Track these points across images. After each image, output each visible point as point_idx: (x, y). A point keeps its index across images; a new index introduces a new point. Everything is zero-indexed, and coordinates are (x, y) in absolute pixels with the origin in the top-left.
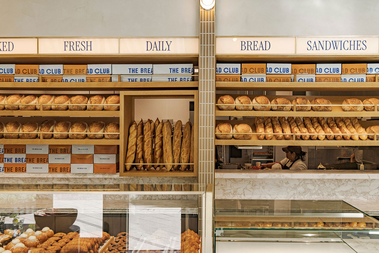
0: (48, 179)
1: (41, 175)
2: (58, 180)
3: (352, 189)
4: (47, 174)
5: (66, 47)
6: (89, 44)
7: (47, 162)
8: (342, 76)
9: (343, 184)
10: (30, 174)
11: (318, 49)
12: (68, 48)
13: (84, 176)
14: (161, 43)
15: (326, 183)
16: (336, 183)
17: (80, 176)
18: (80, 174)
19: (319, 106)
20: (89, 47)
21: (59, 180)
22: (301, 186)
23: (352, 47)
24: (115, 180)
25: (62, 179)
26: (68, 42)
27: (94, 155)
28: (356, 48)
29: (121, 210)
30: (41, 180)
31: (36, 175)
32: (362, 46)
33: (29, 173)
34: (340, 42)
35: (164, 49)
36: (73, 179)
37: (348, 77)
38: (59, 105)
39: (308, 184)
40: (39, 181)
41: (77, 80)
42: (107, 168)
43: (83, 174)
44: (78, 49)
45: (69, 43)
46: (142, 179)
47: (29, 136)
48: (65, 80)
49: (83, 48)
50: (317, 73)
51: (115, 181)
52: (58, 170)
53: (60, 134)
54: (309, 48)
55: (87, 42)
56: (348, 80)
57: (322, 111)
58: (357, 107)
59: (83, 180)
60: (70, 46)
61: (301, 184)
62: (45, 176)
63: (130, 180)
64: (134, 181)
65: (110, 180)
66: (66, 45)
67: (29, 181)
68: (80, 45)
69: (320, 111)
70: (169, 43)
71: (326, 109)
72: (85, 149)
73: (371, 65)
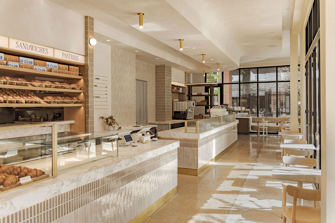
3: (33, 133)
8: (34, 66)
9: (28, 130)
11: (22, 48)
15: (18, 131)
16: (24, 130)
19: (22, 83)
22: (3, 134)
23: (41, 51)
28: (43, 52)
32: (46, 51)
34: (35, 47)
37: (37, 67)
39: (7, 132)
50: (20, 62)
54: (17, 46)
56: (37, 69)
57: (24, 86)
58: (42, 85)
61: (2, 133)
69: (23, 86)
71: (26, 85)
73: (48, 63)
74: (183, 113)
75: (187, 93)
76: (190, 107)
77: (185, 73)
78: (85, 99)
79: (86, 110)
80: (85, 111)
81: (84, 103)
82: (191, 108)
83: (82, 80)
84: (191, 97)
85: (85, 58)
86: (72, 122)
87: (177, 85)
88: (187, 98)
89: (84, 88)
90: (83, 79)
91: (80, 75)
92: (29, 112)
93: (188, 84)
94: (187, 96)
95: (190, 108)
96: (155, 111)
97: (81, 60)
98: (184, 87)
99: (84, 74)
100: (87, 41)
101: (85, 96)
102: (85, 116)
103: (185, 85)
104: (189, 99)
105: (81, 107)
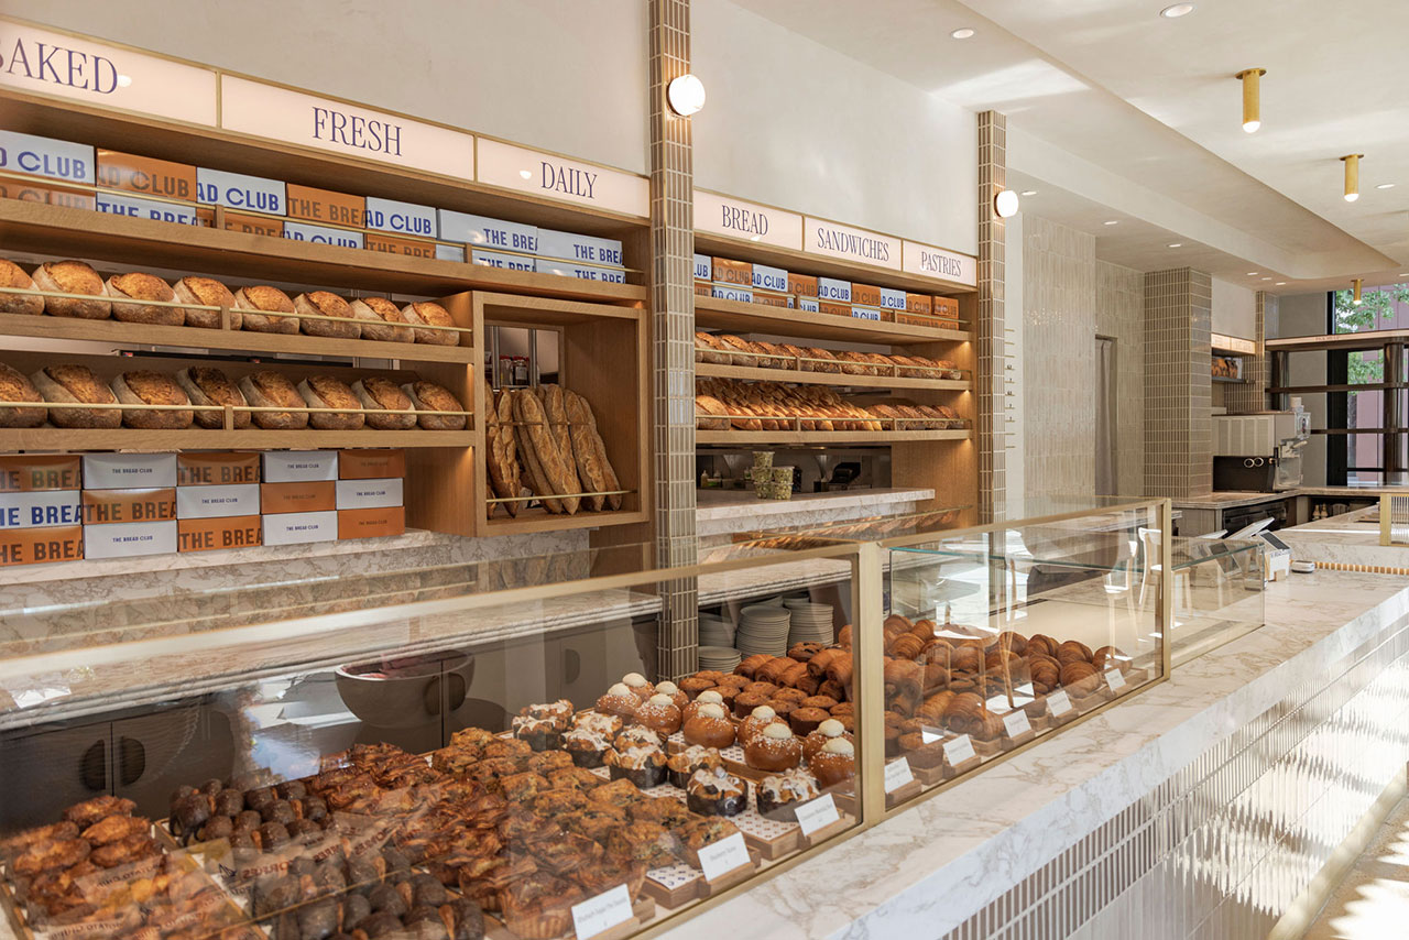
0: (156, 578)
1: (146, 561)
2: (195, 575)
4: (169, 558)
5: (320, 126)
6: (393, 134)
7: (173, 513)
8: (852, 305)
10: (98, 564)
11: (832, 247)
12: (326, 132)
13: (304, 551)
14: (575, 174)
17: (291, 553)
18: (290, 549)
20: (393, 144)
21: (200, 576)
23: (873, 251)
24: (387, 555)
25: (211, 572)
26: (326, 112)
27: (338, 483)
28: (877, 255)
29: (497, 632)
30: (128, 581)
31: (126, 563)
32: (883, 252)
33: (96, 560)
34: (858, 239)
35: (581, 192)
36: (252, 568)
37: (859, 308)
38: (283, 317)
40: (121, 586)
41: (335, 242)
42: (381, 522)
43: (300, 545)
44: (359, 141)
45: (330, 115)
46: (460, 548)
47: (178, 420)
48: (292, 236)
49: (375, 145)
50: (821, 295)
51: (384, 559)
52: (217, 538)
53: (290, 412)
54: (821, 243)
55: (387, 126)
58: (872, 366)
59: (285, 568)
60: (334, 127)
62: (162, 565)
63: (427, 552)
64: (438, 555)
65: (371, 557)
66: (320, 121)
67: (77, 592)
68: (366, 130)
70: (591, 178)
72: (312, 466)
73: (884, 292)
74: (1258, 462)
75: (1263, 382)
76: (1288, 440)
77: (1259, 296)
78: (979, 412)
79: (982, 452)
80: (979, 456)
81: (975, 425)
82: (1292, 443)
83: (967, 344)
84: (1282, 395)
85: (978, 266)
86: (928, 494)
87: (1228, 348)
88: (1264, 400)
89: (974, 374)
90: (971, 342)
91: (962, 328)
92: (731, 460)
93: (1269, 343)
94: (1266, 390)
95: (1289, 444)
96: (1143, 457)
97: (964, 275)
98: (1252, 355)
99: (974, 323)
100: (986, 203)
101: (979, 402)
102: (979, 475)
103: (1257, 348)
104: (1275, 405)
105: (962, 441)
